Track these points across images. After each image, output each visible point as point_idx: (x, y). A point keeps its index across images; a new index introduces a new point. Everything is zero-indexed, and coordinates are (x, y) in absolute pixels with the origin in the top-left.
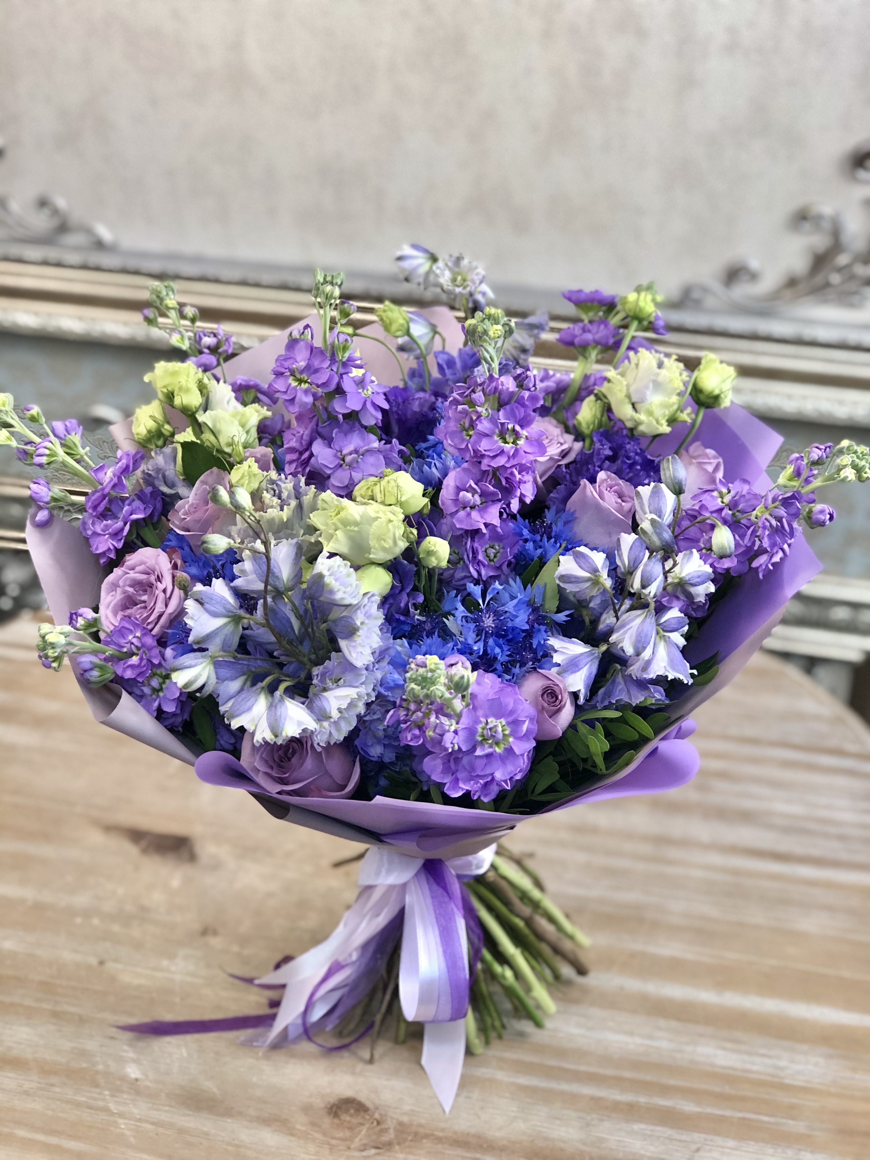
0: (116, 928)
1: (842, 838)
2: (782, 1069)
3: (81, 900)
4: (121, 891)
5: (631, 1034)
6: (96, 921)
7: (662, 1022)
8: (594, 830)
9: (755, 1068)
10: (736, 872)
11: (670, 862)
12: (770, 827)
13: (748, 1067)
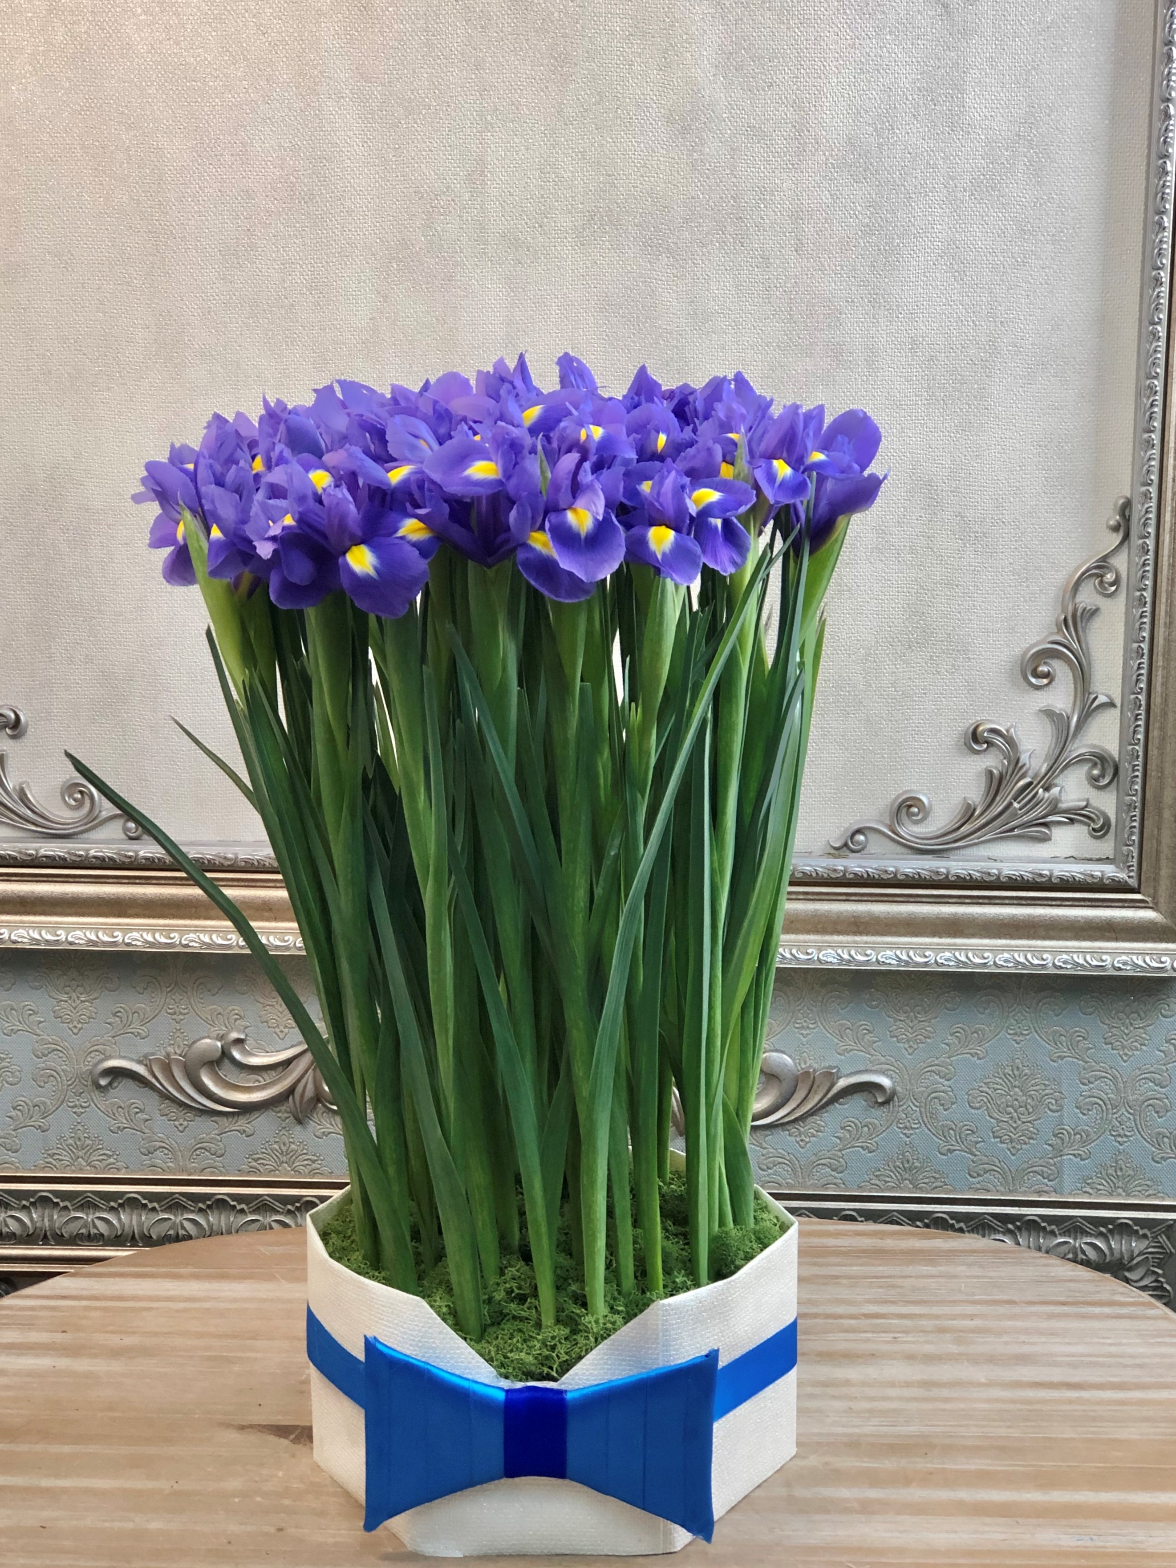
0: (287, 1502)
1: (1140, 1366)
2: (1141, 1542)
3: (234, 1484)
4: (280, 1474)
5: (956, 1532)
6: (259, 1499)
7: (988, 1520)
8: (847, 1383)
9: (1108, 1544)
10: (1029, 1402)
11: (946, 1400)
12: (1056, 1364)
13: (1101, 1544)
